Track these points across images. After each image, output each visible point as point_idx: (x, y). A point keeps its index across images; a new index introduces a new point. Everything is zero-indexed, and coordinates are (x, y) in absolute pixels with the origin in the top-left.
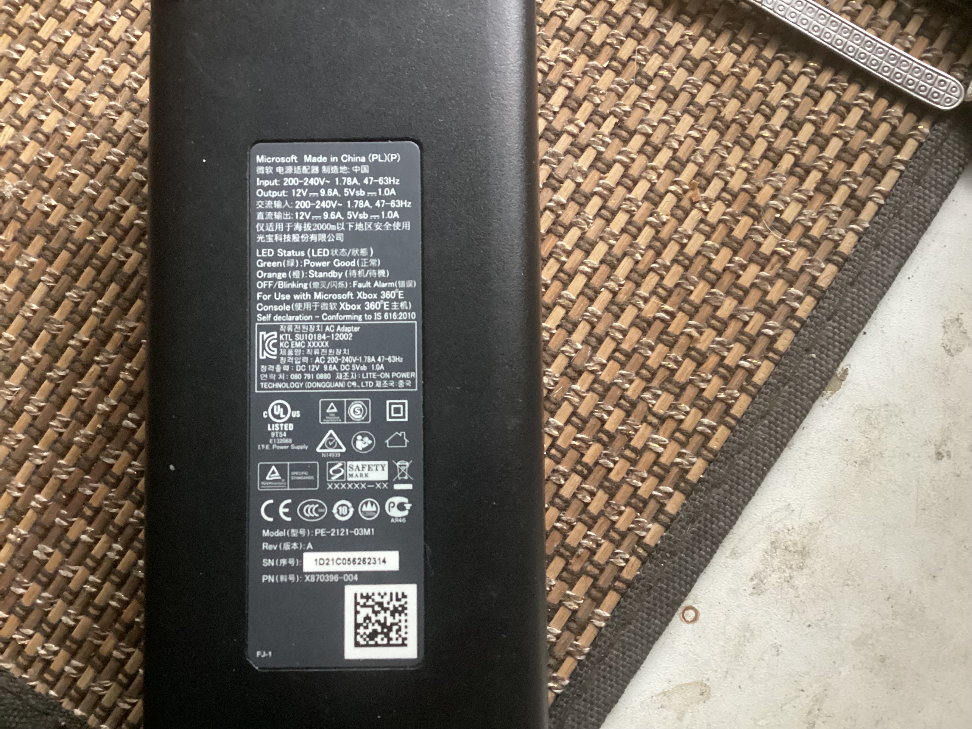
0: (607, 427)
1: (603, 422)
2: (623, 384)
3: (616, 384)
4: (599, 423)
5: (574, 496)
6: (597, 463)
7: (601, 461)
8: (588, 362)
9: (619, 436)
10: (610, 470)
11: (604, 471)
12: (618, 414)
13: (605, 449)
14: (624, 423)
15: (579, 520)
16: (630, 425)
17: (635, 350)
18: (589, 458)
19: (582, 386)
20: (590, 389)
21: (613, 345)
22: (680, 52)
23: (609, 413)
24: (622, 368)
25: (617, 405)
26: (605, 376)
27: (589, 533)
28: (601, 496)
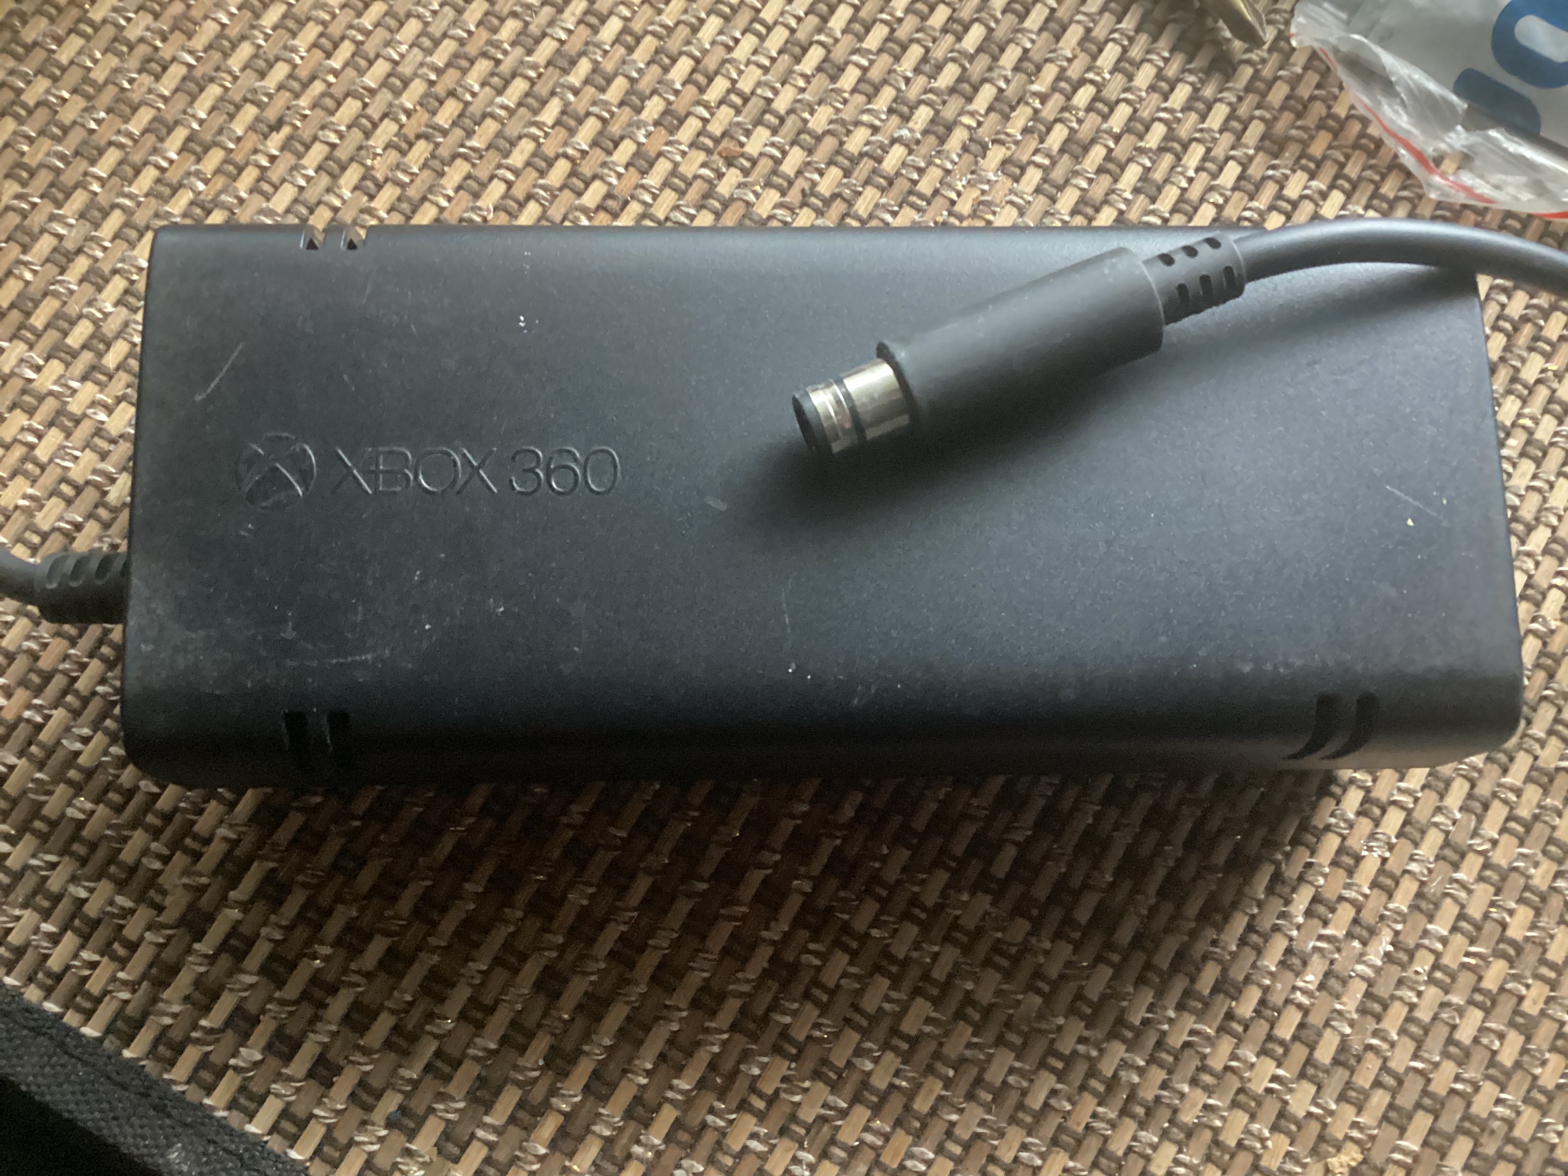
0: (1511, 933)
1: (1504, 926)
2: (1526, 868)
3: (1516, 869)
4: (1499, 929)
5: (1476, 1040)
6: (1502, 989)
7: (1509, 986)
8: (1472, 837)
9: (1529, 947)
10: (1521, 998)
11: (1514, 1000)
12: (1524, 914)
13: (1511, 967)
14: (1533, 927)
15: (1488, 1077)
16: (1543, 929)
17: (1536, 817)
18: (1490, 982)
19: (1469, 874)
20: (1481, 879)
21: (1504, 811)
22: (1543, 393)
23: (1511, 912)
24: (1521, 844)
25: (1521, 900)
26: (1500, 858)
27: (1503, 1096)
28: (1515, 1040)
